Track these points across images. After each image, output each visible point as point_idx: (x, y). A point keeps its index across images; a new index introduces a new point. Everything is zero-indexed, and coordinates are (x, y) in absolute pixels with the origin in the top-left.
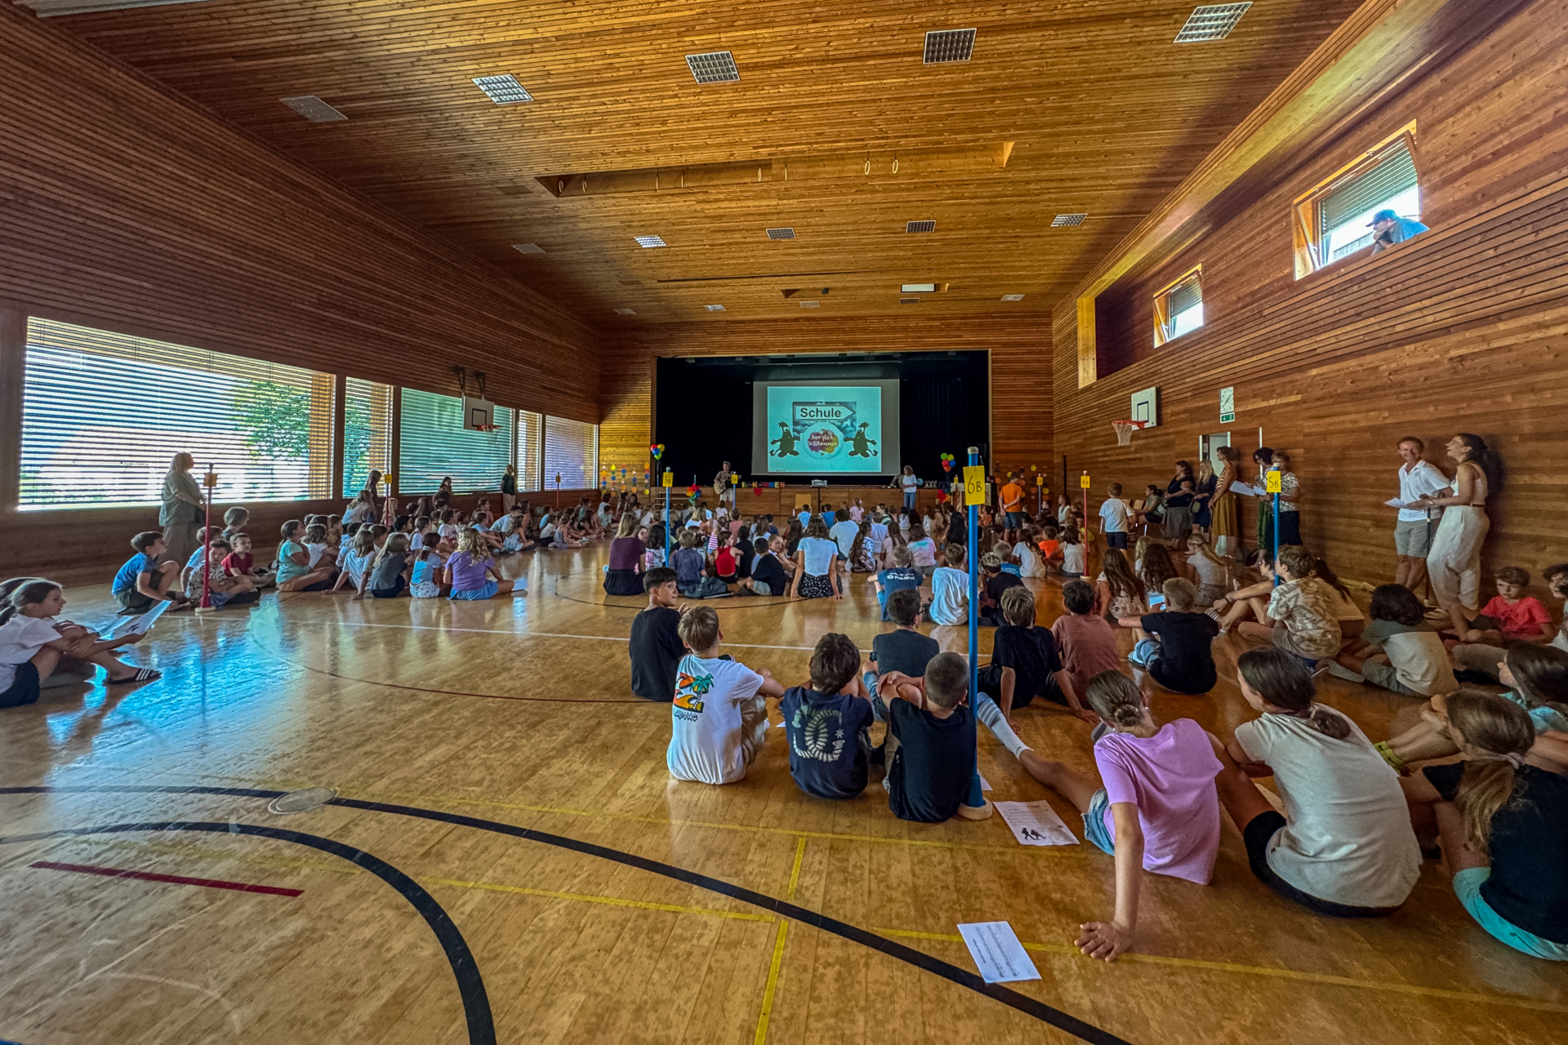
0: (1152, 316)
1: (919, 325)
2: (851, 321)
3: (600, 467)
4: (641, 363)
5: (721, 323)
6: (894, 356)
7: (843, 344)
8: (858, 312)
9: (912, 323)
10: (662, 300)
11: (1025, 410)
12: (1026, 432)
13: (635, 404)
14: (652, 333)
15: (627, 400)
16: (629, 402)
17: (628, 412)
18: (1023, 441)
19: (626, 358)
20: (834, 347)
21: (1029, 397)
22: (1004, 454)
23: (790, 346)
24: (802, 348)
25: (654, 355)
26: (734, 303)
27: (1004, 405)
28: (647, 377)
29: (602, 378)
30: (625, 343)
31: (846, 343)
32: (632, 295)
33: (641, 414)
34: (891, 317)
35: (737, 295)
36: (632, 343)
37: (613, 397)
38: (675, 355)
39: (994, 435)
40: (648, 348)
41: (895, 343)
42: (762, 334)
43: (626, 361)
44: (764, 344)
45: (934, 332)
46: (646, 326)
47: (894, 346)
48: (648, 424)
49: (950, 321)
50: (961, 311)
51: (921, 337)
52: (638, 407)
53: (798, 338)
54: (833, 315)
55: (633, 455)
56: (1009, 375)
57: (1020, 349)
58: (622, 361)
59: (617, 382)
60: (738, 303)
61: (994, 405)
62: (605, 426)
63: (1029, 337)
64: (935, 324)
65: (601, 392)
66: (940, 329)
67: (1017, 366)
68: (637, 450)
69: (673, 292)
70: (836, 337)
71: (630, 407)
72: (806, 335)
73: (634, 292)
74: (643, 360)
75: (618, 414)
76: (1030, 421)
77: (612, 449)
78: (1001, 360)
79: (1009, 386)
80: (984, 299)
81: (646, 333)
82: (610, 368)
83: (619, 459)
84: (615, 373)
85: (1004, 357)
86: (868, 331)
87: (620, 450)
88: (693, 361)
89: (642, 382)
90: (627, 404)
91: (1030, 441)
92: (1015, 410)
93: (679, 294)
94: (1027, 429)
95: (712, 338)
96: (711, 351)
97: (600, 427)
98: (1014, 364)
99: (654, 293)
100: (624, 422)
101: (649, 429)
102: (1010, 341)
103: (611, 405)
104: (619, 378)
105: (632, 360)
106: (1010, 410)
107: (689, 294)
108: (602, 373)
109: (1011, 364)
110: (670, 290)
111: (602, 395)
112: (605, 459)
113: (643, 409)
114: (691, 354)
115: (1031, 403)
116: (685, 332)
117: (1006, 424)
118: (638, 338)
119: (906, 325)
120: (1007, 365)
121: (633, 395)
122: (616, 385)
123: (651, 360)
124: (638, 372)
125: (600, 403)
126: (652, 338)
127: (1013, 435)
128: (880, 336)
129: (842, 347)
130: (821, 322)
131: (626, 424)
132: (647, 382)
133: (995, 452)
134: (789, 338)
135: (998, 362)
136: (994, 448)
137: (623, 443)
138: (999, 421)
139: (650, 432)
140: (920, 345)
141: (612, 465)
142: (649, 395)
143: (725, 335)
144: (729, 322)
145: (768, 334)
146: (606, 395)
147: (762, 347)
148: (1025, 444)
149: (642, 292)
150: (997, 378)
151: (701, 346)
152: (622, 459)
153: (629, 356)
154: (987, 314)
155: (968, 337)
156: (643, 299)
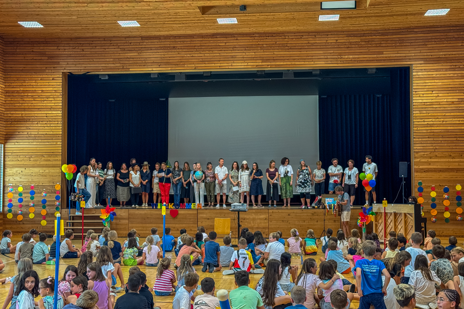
1: (338, 41)
2: (270, 38)
3: (6, 189)
4: (51, 79)
5: (135, 39)
6: (313, 73)
7: (261, 61)
8: (276, 29)
9: (331, 40)
10: (72, 15)
11: (449, 128)
12: (450, 150)
13: (45, 122)
14: (62, 48)
15: (36, 118)
16: (39, 120)
17: (37, 130)
18: (447, 160)
19: (33, 73)
20: (252, 64)
21: (452, 114)
22: (427, 174)
23: (206, 63)
24: (219, 65)
25: (65, 71)
26: (149, 19)
27: (426, 123)
28: (57, 94)
29: (7, 94)
30: (32, 58)
31: (263, 60)
32: (39, 8)
33: (52, 133)
34: (311, 34)
35: (153, 12)
36: (40, 58)
37: (20, 115)
38: (87, 71)
39: (415, 154)
40: (58, 63)
41: (314, 60)
42: (178, 50)
43: (34, 76)
44: (180, 61)
45: (353, 49)
46: (56, 40)
47: (313, 63)
48: (59, 143)
49: (370, 37)
50: (382, 27)
51: (340, 54)
52: (49, 125)
53: (214, 55)
54: (250, 32)
55: (42, 176)
56: (431, 92)
57: (443, 64)
58: (30, 76)
59: (25, 99)
60: (153, 19)
61: (415, 123)
62: (11, 145)
63: (454, 53)
64: (355, 40)
65: (7, 110)
66: (360, 46)
67: (440, 83)
68: (47, 170)
69: (84, 6)
70: (254, 54)
71: (39, 125)
72: (223, 52)
73: (42, 5)
74: (53, 76)
75: (26, 133)
76: (455, 139)
77: (19, 170)
78: (422, 76)
79: (432, 104)
80: (407, 15)
81: (56, 48)
82: (16, 84)
83: (27, 180)
84: (22, 89)
85: (426, 73)
86: (287, 48)
87: (28, 171)
88: (107, 78)
89: (53, 99)
90: (36, 123)
91: (454, 160)
92: (438, 128)
93: (90, 9)
94: (451, 147)
95: (126, 54)
96: (125, 67)
97: (6, 146)
98: (436, 81)
99: (63, 7)
100: (32, 141)
101: (61, 148)
102: (433, 57)
103: (18, 123)
104: (26, 94)
105: (41, 76)
106: (433, 128)
107: (101, 9)
108: (6, 89)
109: (433, 81)
110: (81, 5)
111: (8, 112)
112: (11, 179)
113: (54, 128)
114: (104, 70)
115: (456, 121)
116: (97, 47)
117: (429, 142)
118: (47, 53)
119: (325, 41)
120: (429, 83)
121: (43, 112)
122: (24, 102)
123: (61, 76)
124: (48, 89)
125: (6, 121)
126: (63, 53)
127: (437, 154)
128: (299, 53)
129: (260, 64)
130: (238, 38)
131: (35, 143)
132: (58, 99)
133: (417, 171)
134: (206, 55)
135: (420, 78)
136: (416, 167)
137: (32, 163)
138: (420, 139)
139: (61, 151)
140: (339, 62)
141: (19, 186)
142: (60, 113)
143: (139, 52)
144: (143, 38)
145: (184, 50)
146: (12, 112)
147: (178, 63)
148: (449, 162)
149: (50, 5)
150: (418, 95)
151: (114, 62)
152: (30, 180)
153: (36, 71)
154: (409, 30)
155: (389, 53)
156: (51, 13)
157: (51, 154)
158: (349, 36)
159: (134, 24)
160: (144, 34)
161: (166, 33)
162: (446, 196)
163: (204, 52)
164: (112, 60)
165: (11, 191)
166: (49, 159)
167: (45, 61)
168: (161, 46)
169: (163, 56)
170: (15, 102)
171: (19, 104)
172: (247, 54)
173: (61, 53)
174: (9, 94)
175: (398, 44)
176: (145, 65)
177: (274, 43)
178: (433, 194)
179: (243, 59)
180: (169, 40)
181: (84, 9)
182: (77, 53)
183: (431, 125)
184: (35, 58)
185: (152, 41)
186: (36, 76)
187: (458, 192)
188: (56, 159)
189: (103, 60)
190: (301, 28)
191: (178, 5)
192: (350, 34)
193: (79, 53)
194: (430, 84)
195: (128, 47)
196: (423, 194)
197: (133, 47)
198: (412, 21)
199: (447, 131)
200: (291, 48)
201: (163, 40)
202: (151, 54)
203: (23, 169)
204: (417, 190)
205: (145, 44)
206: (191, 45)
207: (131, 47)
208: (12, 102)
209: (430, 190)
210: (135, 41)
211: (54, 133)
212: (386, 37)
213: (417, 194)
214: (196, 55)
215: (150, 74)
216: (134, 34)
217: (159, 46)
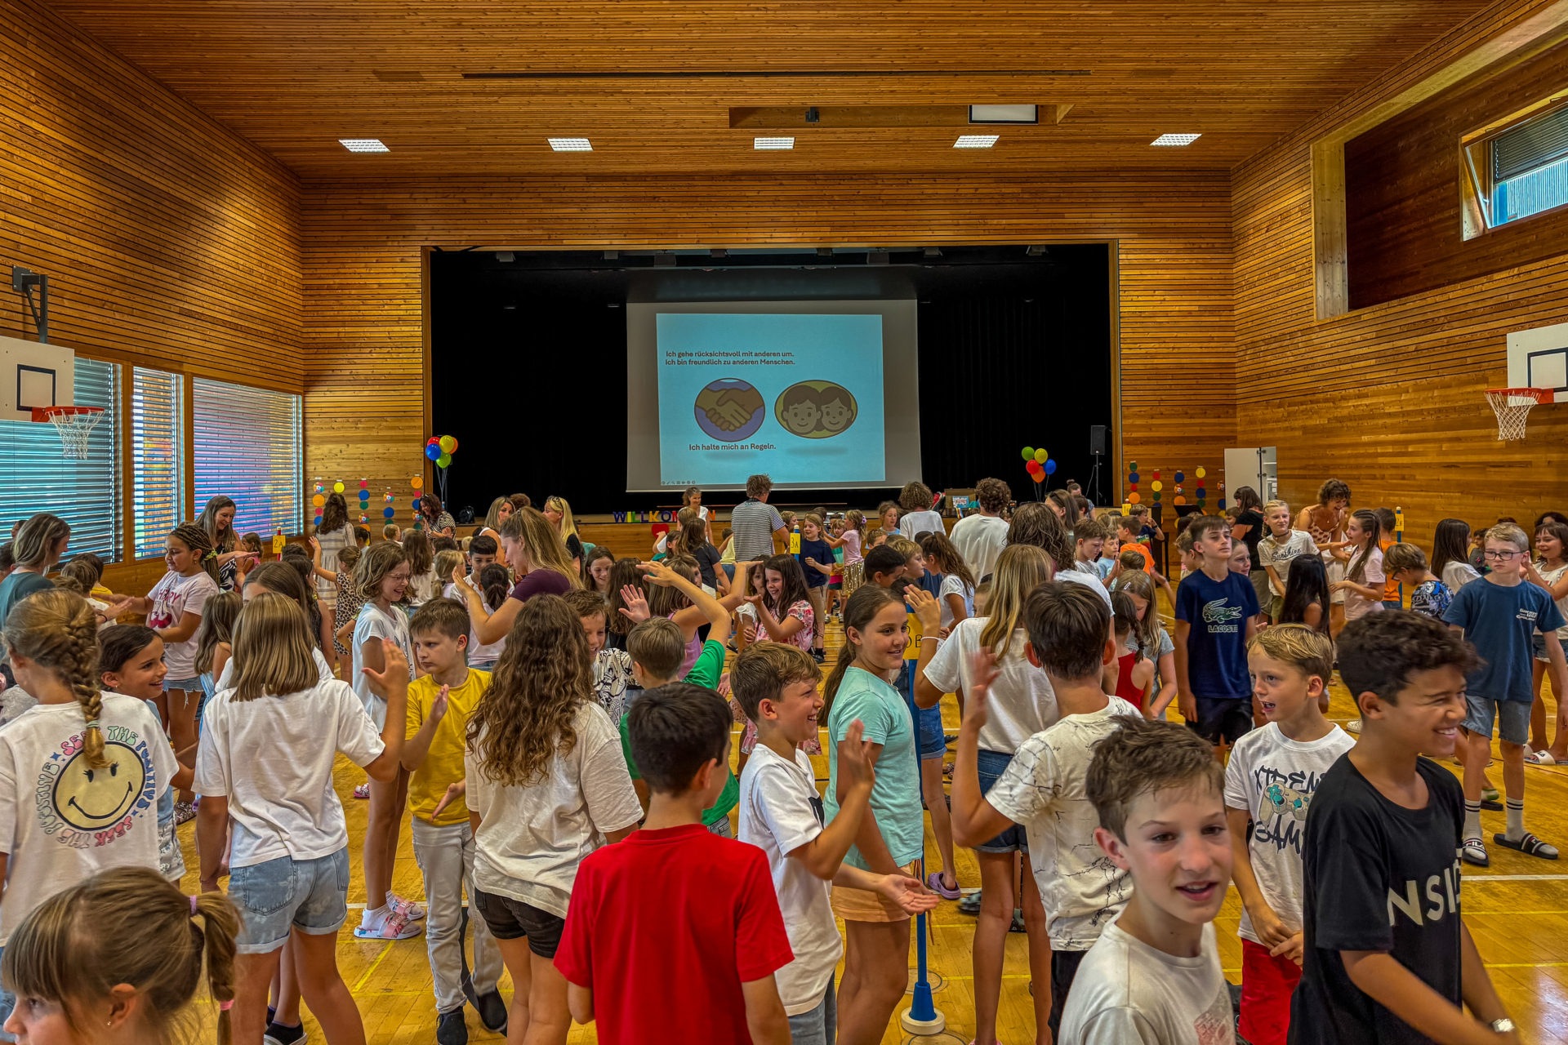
0: (1456, 179)
1: (980, 191)
2: (846, 182)
3: (309, 488)
4: (398, 260)
5: (573, 179)
6: (927, 253)
7: (829, 229)
8: (861, 163)
9: (966, 189)
10: (458, 123)
11: (1184, 361)
12: (1186, 403)
13: (386, 350)
14: (422, 196)
15: (367, 340)
16: (373, 345)
17: (370, 367)
18: (1180, 421)
19: (362, 249)
20: (812, 234)
21: (1190, 334)
22: (1145, 447)
23: (720, 230)
24: (746, 235)
25: (426, 244)
26: (617, 134)
27: (1143, 351)
28: (410, 291)
29: (309, 292)
30: (358, 217)
31: (835, 227)
32: (394, 106)
33: (401, 371)
34: (926, 176)
35: (632, 117)
36: (375, 217)
37: (336, 335)
38: (474, 243)
39: (1124, 409)
40: (412, 228)
41: (933, 228)
42: (662, 204)
43: (362, 255)
44: (667, 225)
45: (1008, 206)
46: (408, 180)
47: (930, 233)
48: (417, 392)
49: (1040, 185)
50: (1063, 165)
51: (983, 217)
52: (394, 356)
53: (737, 215)
54: (809, 169)
55: (383, 459)
56: (1151, 293)
57: (1173, 241)
58: (353, 255)
59: (345, 302)
60: (626, 134)
61: (1124, 351)
62: (319, 398)
63: (1190, 220)
64: (1010, 190)
65: (308, 324)
66: (1021, 201)
67: (1166, 274)
68: (394, 448)
69: (489, 103)
70: (814, 214)
71: (375, 356)
72: (754, 209)
73: (401, 100)
74: (402, 254)
75: (348, 372)
76: (1194, 382)
77: (335, 448)
78: (1136, 262)
79: (1154, 315)
80: (1121, 141)
81: (408, 196)
82: (327, 271)
83: (352, 469)
84: (337, 281)
85: (1142, 256)
86: (880, 203)
87: (354, 450)
88: (511, 259)
89: (402, 302)
90: (368, 350)
91: (1193, 421)
92: (1164, 361)
93: (500, 109)
94: (1187, 397)
95: (556, 211)
96: (553, 237)
97: (307, 399)
98: (1160, 272)
99: (445, 105)
100: (361, 388)
101: (421, 403)
102: (1154, 226)
103: (331, 351)
104: (347, 292)
105: (378, 255)
106: (1156, 361)
107: (524, 109)
108: (305, 282)
109: (1155, 272)
110: (484, 99)
111: (310, 330)
112: (320, 468)
113: (405, 361)
114: (509, 242)
115: (1195, 347)
116: (494, 196)
117: (1148, 387)
118: (389, 207)
119: (954, 191)
120: (1149, 273)
121: (381, 329)
122: (342, 308)
123: (419, 254)
124: (391, 281)
125: (306, 347)
126: (423, 206)
127: (1162, 409)
128: (904, 213)
129: (828, 234)
130: (784, 182)
131: (366, 393)
132: (414, 301)
133: (1128, 442)
134: (719, 215)
135: (1131, 266)
136: (1125, 435)
137: (360, 433)
138: (1133, 382)
139: (421, 409)
140: (982, 232)
141: (336, 482)
142: (418, 330)
143: (583, 205)
144: (591, 177)
145: (675, 204)
146: (318, 330)
147: (663, 231)
148: (1184, 425)
149: (418, 100)
150: (1129, 298)
151: (531, 227)
152: (359, 469)
153: (368, 245)
154: (1111, 172)
155: (1074, 217)
156: (415, 118)
157: (404, 415)
158: (999, 180)
159: (582, 145)
160: (592, 168)
161: (641, 168)
162: (1179, 489)
163: (715, 209)
164: (525, 221)
165: (318, 492)
166: (397, 424)
167: (386, 222)
168: (628, 195)
169: (632, 215)
170: (324, 308)
171: (332, 313)
172: (804, 214)
173: (419, 206)
174: (312, 292)
175: (1091, 200)
176: (596, 232)
177: (855, 192)
178: (1157, 486)
179: (795, 225)
180: (644, 184)
181: (486, 108)
182: (451, 206)
183: (1153, 356)
184: (364, 217)
185: (609, 184)
186: (367, 255)
187: (1200, 482)
188: (412, 424)
189: (508, 222)
190: (911, 164)
191: (691, 104)
192: (1002, 177)
193: (455, 206)
194: (1149, 277)
195: (559, 195)
196: (1139, 486)
197: (570, 195)
198: (1124, 154)
199: (1181, 366)
200: (888, 204)
201: (632, 184)
202: (607, 210)
203: (343, 446)
204: (1127, 478)
205: (594, 189)
206: (690, 194)
207: (564, 195)
208: (318, 308)
209: (1151, 478)
210: (574, 184)
211: (406, 372)
212: (1069, 185)
213: (1129, 486)
214: (700, 215)
215: (601, 253)
216: (573, 168)
217: (622, 195)
